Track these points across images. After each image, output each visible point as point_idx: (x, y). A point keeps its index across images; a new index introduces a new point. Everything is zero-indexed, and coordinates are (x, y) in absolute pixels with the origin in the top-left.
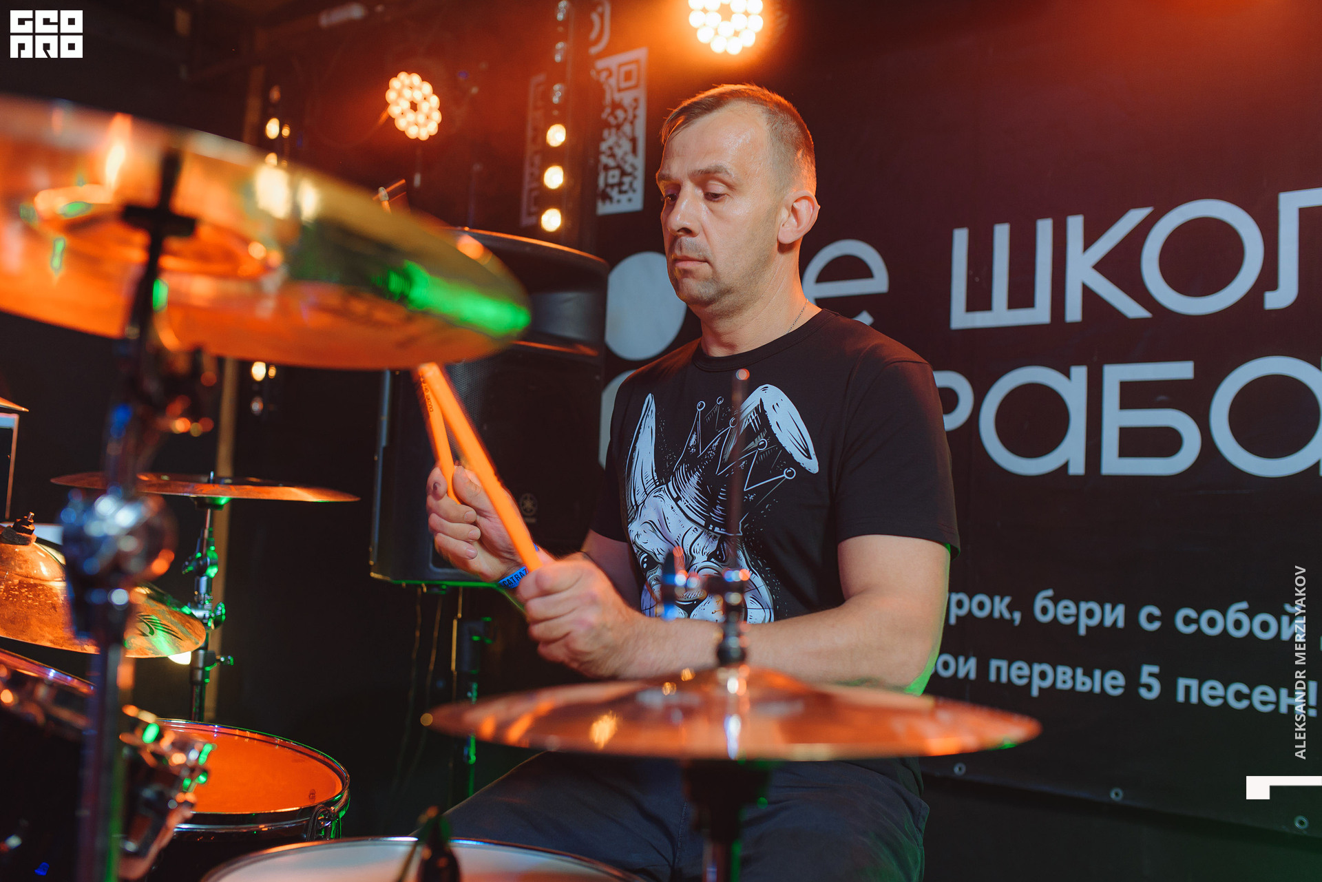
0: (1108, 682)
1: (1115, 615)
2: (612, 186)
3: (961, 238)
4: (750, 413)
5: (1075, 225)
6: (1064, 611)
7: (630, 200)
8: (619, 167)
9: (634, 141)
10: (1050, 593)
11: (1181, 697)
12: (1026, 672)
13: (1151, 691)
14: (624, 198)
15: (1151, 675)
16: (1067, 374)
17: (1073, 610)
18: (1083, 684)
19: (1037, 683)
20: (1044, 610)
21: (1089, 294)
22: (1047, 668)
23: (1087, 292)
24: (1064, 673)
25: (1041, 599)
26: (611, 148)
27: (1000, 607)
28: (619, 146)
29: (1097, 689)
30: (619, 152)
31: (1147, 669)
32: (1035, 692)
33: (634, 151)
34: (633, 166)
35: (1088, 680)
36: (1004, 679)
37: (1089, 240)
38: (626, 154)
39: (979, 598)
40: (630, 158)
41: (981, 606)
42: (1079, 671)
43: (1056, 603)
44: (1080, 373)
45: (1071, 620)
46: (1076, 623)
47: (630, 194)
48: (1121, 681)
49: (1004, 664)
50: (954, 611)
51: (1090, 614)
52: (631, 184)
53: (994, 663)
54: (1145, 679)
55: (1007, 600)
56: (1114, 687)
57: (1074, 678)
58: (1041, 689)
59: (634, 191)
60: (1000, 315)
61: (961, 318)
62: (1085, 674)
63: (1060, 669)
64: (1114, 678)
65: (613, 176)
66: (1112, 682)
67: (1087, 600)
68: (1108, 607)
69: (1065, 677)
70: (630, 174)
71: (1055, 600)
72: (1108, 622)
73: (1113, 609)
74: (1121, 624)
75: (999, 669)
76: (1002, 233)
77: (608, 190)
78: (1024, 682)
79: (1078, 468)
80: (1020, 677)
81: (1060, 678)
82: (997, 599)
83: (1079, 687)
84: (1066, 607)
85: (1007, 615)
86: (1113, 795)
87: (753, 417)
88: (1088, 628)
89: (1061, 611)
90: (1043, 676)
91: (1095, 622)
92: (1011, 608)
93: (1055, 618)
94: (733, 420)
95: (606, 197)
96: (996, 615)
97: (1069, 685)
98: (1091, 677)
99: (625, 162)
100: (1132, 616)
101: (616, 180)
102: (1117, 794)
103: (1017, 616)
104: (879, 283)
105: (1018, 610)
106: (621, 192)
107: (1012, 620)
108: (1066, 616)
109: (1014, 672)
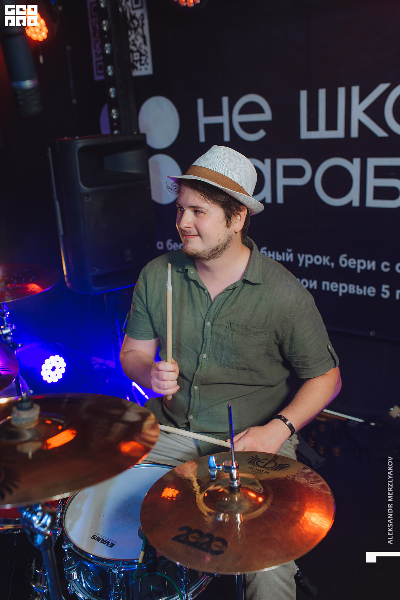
0: (369, 291)
1: (371, 265)
2: (137, 61)
3: (304, 95)
5: (355, 90)
6: (351, 263)
7: (146, 69)
8: (138, 51)
9: (144, 37)
10: (345, 255)
11: (397, 297)
12: (337, 286)
13: (386, 295)
14: (143, 68)
15: (386, 289)
16: (352, 162)
17: (355, 263)
18: (359, 291)
19: (341, 291)
20: (343, 262)
21: (361, 125)
22: (345, 285)
23: (361, 124)
24: (352, 287)
25: (342, 258)
26: (133, 41)
27: (326, 260)
28: (137, 40)
29: (365, 294)
30: (138, 43)
31: (384, 287)
32: (340, 294)
33: (145, 43)
34: (145, 50)
36: (328, 289)
37: (362, 98)
38: (141, 44)
39: (317, 257)
40: (143, 46)
41: (318, 260)
42: (358, 287)
43: (348, 260)
44: (357, 161)
45: (354, 267)
46: (356, 268)
47: (146, 66)
48: (374, 291)
49: (328, 283)
50: (307, 262)
51: (362, 264)
52: (146, 61)
53: (324, 283)
54: (383, 290)
55: (328, 258)
56: (371, 293)
57: (356, 289)
58: (343, 293)
59: (148, 64)
60: (322, 133)
61: (305, 134)
62: (360, 288)
63: (350, 286)
64: (371, 290)
65: (136, 56)
67: (360, 259)
68: (369, 262)
69: (352, 289)
70: (144, 55)
71: (348, 258)
72: (369, 268)
73: (371, 262)
74: (374, 268)
75: (326, 285)
76: (322, 94)
77: (135, 63)
78: (336, 291)
79: (356, 203)
80: (334, 288)
81: (350, 289)
82: (324, 257)
83: (358, 293)
84: (352, 261)
85: (328, 264)
86: (371, 334)
88: (361, 270)
89: (350, 263)
90: (343, 288)
91: (363, 267)
92: (330, 261)
93: (348, 266)
95: (135, 67)
96: (324, 263)
97: (354, 292)
98: (362, 289)
99: (141, 49)
101: (138, 58)
103: (333, 265)
104: (267, 116)
105: (332, 262)
106: (141, 65)
107: (330, 266)
108: (352, 265)
109: (332, 286)
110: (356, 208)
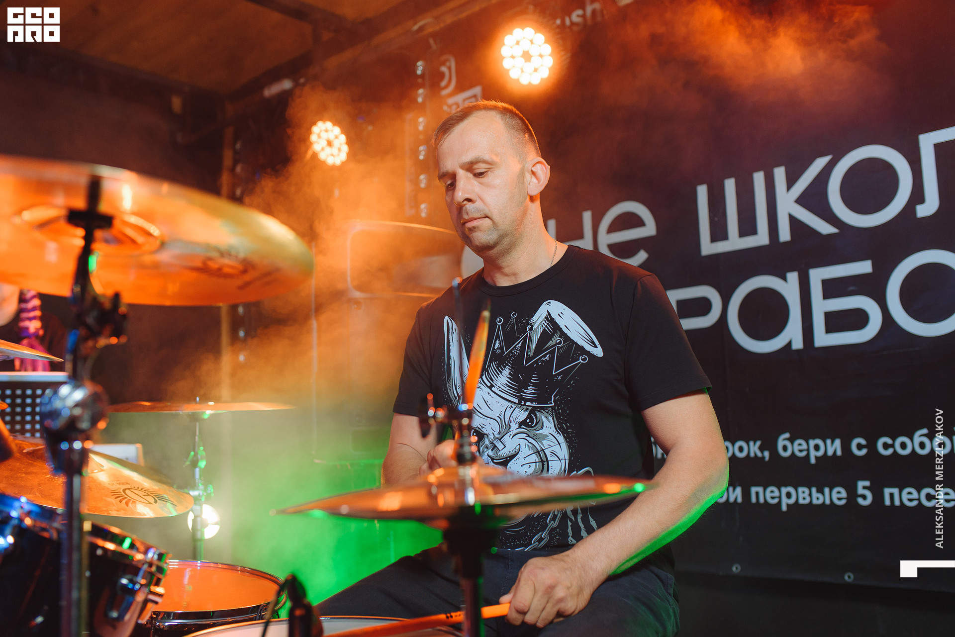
0: (835, 496)
1: (834, 447)
3: (702, 192)
4: (542, 321)
5: (780, 174)
6: (799, 447)
10: (787, 435)
11: (887, 502)
12: (777, 494)
13: (866, 499)
15: (864, 488)
16: (785, 279)
17: (805, 446)
18: (818, 499)
19: (785, 501)
20: (785, 448)
21: (794, 221)
22: (791, 489)
24: (803, 492)
25: (782, 441)
27: (754, 449)
29: (828, 502)
31: (861, 484)
32: (784, 508)
35: (820, 496)
36: (762, 500)
37: (791, 182)
39: (739, 443)
41: (741, 449)
42: (814, 490)
43: (792, 442)
44: (793, 277)
45: (804, 454)
46: (808, 455)
48: (844, 494)
49: (760, 489)
51: (817, 448)
53: (754, 490)
54: (860, 491)
55: (758, 443)
56: (839, 499)
57: (810, 495)
58: (788, 505)
60: (734, 242)
61: (708, 247)
62: (818, 491)
63: (800, 489)
64: (839, 492)
66: (838, 496)
67: (814, 438)
68: (829, 442)
69: (804, 495)
71: (792, 440)
72: (830, 453)
73: (832, 442)
74: (839, 453)
75: (757, 494)
76: (730, 186)
78: (776, 501)
79: (798, 344)
80: (773, 498)
81: (801, 496)
82: (751, 443)
83: (815, 502)
84: (800, 445)
85: (759, 454)
86: (846, 578)
87: (546, 324)
88: (817, 458)
89: (796, 448)
90: (789, 495)
91: (821, 453)
92: (761, 449)
93: (793, 453)
94: (529, 327)
96: (752, 455)
97: (807, 501)
98: (823, 493)
100: (846, 447)
102: (849, 577)
103: (767, 454)
104: (649, 229)
105: (766, 450)
107: (763, 458)
108: (801, 451)
109: (768, 495)
110: (798, 351)
